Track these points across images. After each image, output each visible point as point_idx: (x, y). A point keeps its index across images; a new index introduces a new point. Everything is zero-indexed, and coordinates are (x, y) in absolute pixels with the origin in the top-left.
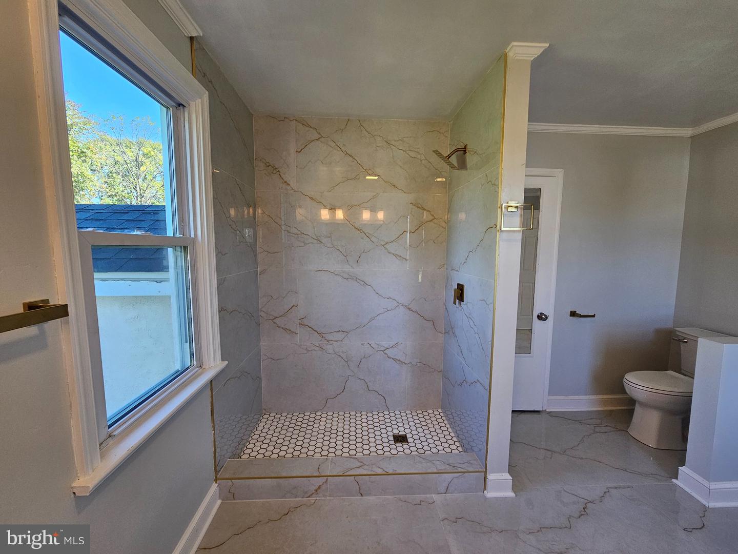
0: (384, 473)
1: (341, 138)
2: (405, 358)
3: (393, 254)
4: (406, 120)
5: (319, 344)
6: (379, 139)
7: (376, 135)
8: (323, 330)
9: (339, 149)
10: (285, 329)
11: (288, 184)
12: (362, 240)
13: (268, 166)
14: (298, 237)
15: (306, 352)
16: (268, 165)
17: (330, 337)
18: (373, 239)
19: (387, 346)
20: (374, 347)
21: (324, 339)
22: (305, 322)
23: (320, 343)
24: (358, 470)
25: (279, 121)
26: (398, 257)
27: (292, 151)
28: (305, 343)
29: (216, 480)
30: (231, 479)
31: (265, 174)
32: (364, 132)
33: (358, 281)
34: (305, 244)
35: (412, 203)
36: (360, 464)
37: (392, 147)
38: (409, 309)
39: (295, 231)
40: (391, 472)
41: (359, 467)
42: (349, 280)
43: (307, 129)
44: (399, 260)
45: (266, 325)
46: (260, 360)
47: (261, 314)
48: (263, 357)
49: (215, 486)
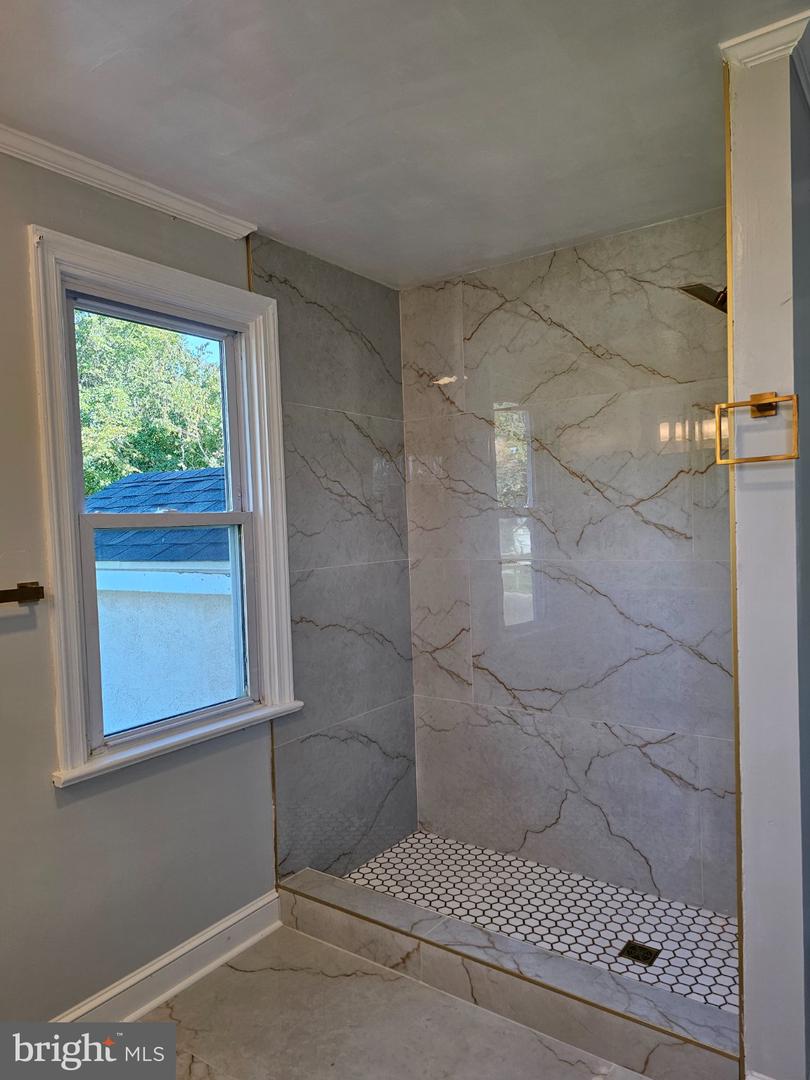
0: (517, 972)
1: (541, 295)
2: (693, 774)
3: (655, 525)
4: (676, 219)
5: (509, 712)
6: (616, 276)
7: (610, 271)
8: (514, 684)
9: (537, 317)
10: (451, 673)
11: (452, 403)
12: (585, 497)
13: (422, 375)
14: (469, 499)
15: (485, 723)
16: (421, 372)
17: (527, 699)
18: (609, 493)
19: (648, 737)
20: (618, 734)
21: (517, 702)
22: (484, 662)
23: (510, 709)
24: (478, 950)
25: (437, 291)
26: (667, 531)
27: (458, 340)
28: (485, 706)
29: (278, 887)
30: (295, 892)
31: (418, 390)
32: (585, 269)
33: (581, 584)
34: (481, 510)
35: (697, 405)
36: (487, 944)
37: (646, 286)
38: (700, 656)
39: (463, 487)
40: (529, 975)
41: (479, 947)
42: (562, 581)
43: (480, 292)
44: (670, 538)
45: (420, 664)
46: (409, 725)
47: (414, 640)
48: (418, 723)
49: (273, 895)
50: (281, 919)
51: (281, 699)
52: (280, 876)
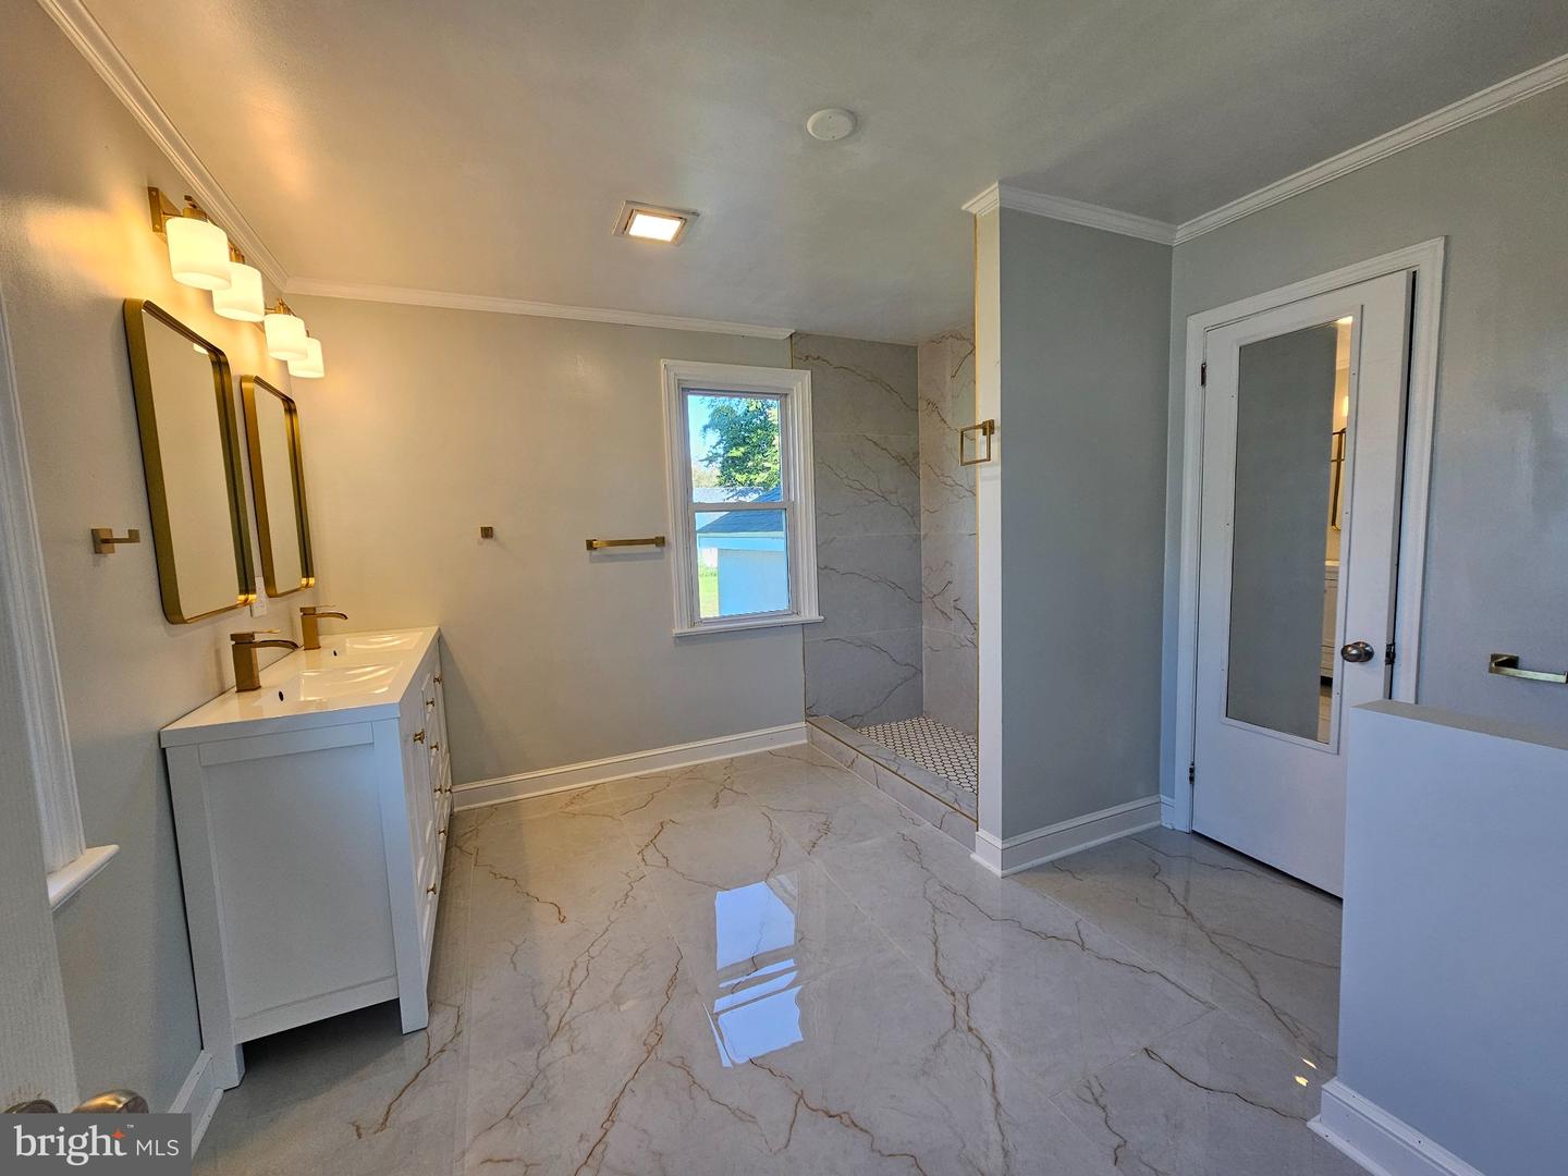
10: (942, 612)
13: (929, 404)
15: (959, 647)
16: (928, 402)
22: (959, 605)
25: (938, 344)
27: (948, 378)
28: (959, 635)
29: (806, 721)
30: (818, 727)
45: (927, 605)
46: (918, 646)
47: (924, 589)
48: (924, 645)
49: (804, 724)
50: (808, 739)
51: (810, 613)
52: (807, 715)
